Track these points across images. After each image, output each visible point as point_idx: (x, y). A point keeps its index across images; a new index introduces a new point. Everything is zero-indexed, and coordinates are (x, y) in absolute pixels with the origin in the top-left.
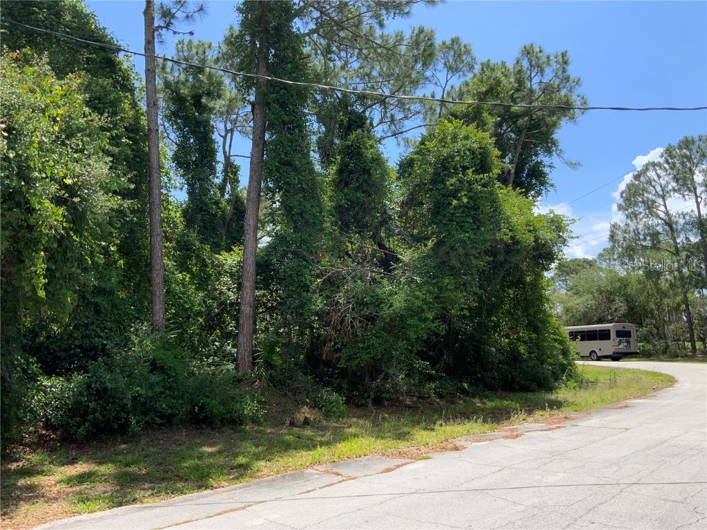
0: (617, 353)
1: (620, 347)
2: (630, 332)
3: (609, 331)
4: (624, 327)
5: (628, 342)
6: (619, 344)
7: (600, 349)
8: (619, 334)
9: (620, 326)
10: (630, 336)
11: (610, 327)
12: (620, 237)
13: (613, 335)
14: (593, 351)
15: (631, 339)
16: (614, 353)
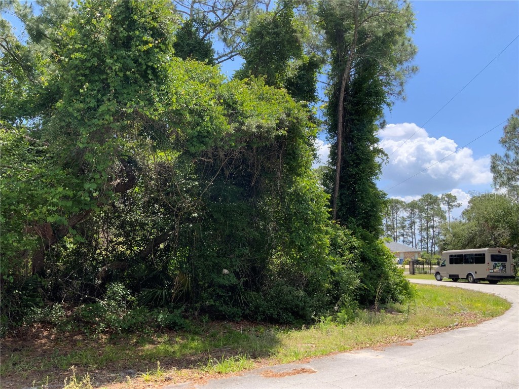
0: (491, 276)
1: (495, 270)
2: (505, 257)
3: (484, 255)
4: (499, 252)
5: (504, 266)
6: (495, 268)
7: (476, 272)
8: (494, 258)
9: (495, 251)
10: (506, 261)
11: (485, 251)
12: (501, 168)
13: (488, 258)
14: (470, 274)
15: (507, 264)
16: (488, 276)
